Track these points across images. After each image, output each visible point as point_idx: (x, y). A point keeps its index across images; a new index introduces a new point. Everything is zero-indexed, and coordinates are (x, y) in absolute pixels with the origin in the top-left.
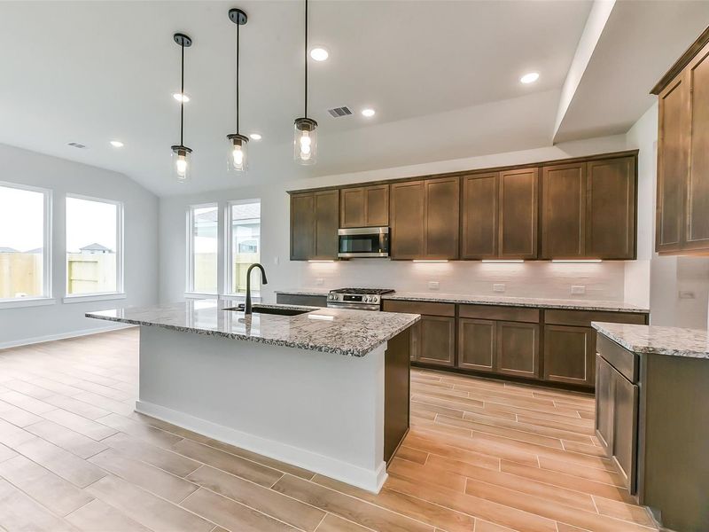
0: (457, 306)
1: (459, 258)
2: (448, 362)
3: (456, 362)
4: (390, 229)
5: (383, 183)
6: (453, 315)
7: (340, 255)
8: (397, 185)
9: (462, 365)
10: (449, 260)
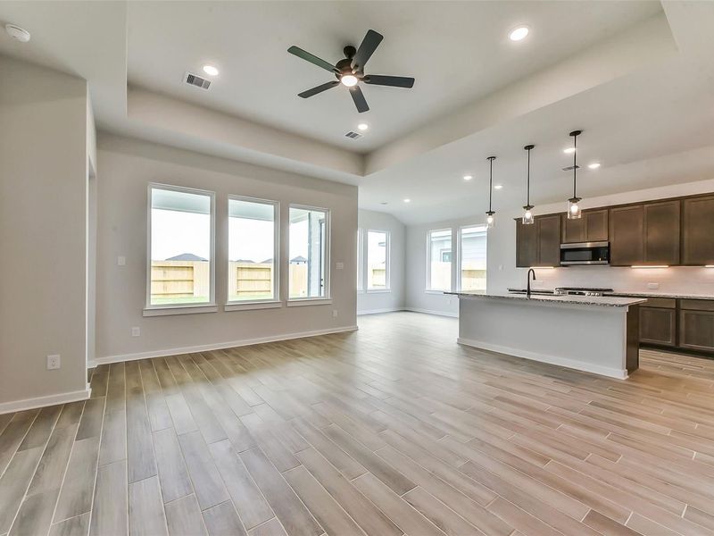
0: (678, 300)
1: (680, 264)
2: (670, 343)
3: (677, 342)
4: (609, 243)
5: (602, 208)
6: (674, 307)
7: (562, 263)
8: (616, 209)
9: (683, 345)
10: (670, 265)
